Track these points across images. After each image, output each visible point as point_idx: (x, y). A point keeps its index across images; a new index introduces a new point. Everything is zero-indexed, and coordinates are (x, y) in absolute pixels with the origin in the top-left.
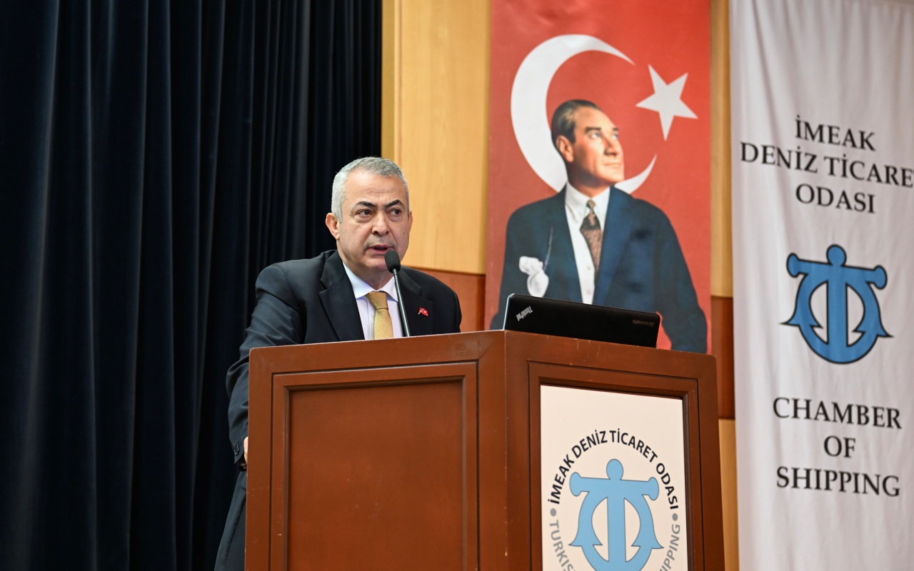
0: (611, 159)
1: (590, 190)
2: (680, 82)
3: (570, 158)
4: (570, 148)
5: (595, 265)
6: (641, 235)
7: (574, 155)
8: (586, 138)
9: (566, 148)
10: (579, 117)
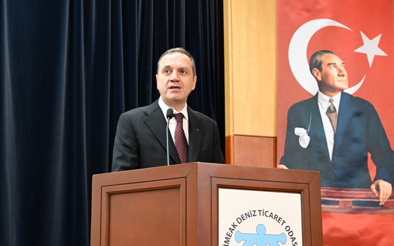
0: (342, 78)
1: (331, 94)
2: (378, 39)
3: (320, 78)
4: (319, 74)
5: (334, 130)
6: (358, 114)
7: (322, 77)
8: (328, 69)
9: (317, 74)
10: (324, 58)
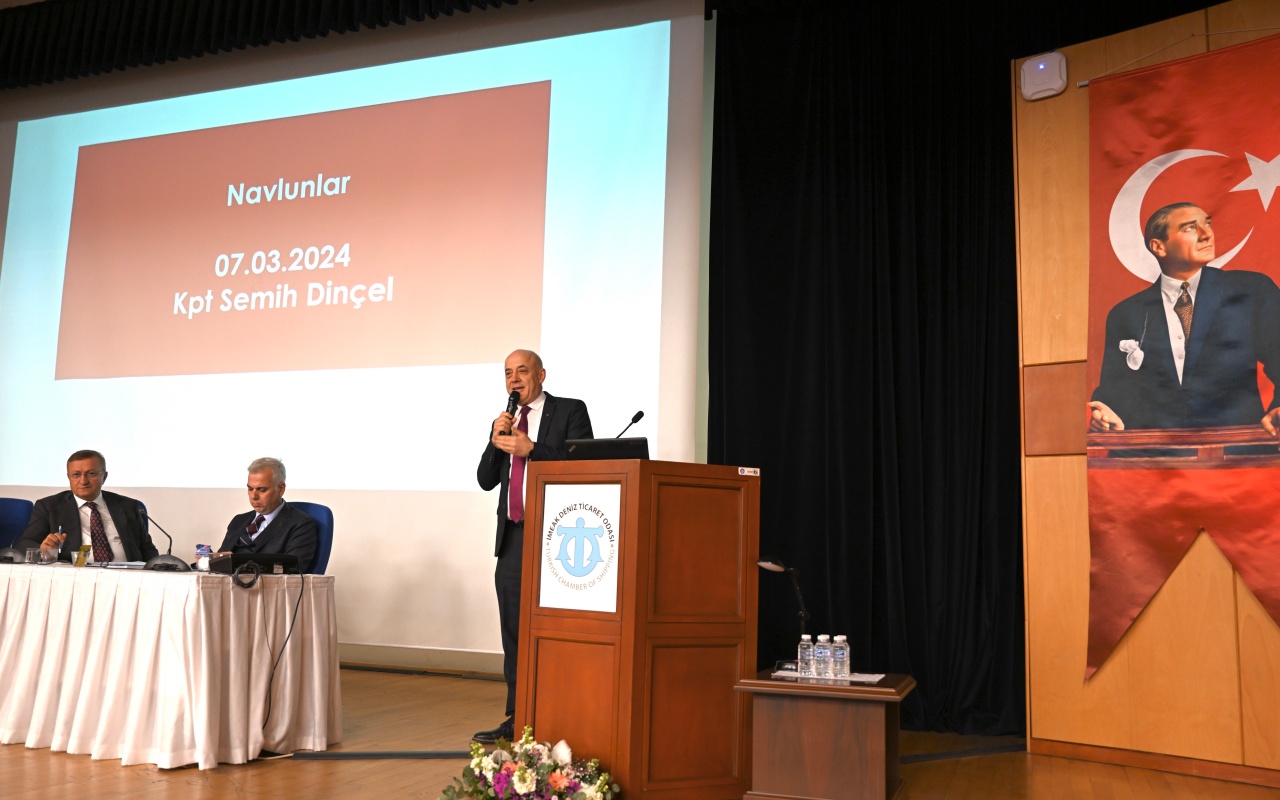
0: (1205, 244)
1: (1184, 274)
3: (1162, 253)
4: (1162, 246)
5: (1186, 335)
6: (1235, 300)
7: (1166, 251)
8: (1180, 233)
9: (1158, 247)
10: (1174, 218)
